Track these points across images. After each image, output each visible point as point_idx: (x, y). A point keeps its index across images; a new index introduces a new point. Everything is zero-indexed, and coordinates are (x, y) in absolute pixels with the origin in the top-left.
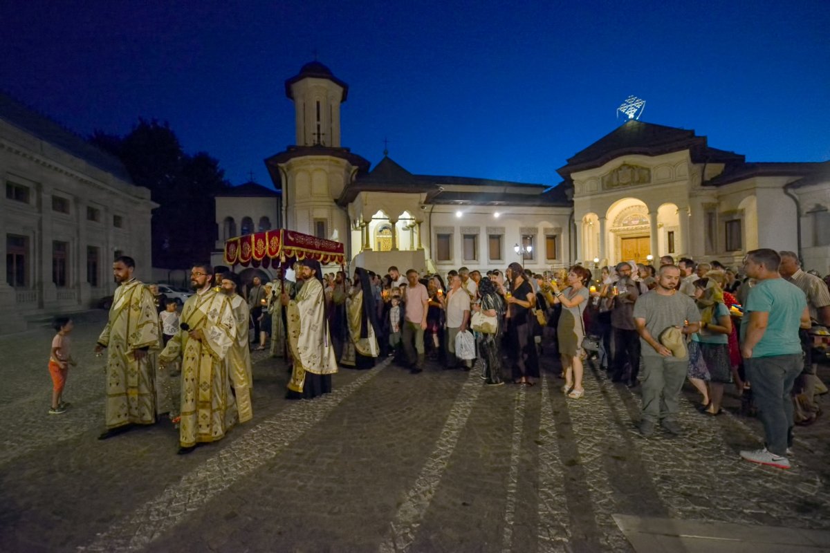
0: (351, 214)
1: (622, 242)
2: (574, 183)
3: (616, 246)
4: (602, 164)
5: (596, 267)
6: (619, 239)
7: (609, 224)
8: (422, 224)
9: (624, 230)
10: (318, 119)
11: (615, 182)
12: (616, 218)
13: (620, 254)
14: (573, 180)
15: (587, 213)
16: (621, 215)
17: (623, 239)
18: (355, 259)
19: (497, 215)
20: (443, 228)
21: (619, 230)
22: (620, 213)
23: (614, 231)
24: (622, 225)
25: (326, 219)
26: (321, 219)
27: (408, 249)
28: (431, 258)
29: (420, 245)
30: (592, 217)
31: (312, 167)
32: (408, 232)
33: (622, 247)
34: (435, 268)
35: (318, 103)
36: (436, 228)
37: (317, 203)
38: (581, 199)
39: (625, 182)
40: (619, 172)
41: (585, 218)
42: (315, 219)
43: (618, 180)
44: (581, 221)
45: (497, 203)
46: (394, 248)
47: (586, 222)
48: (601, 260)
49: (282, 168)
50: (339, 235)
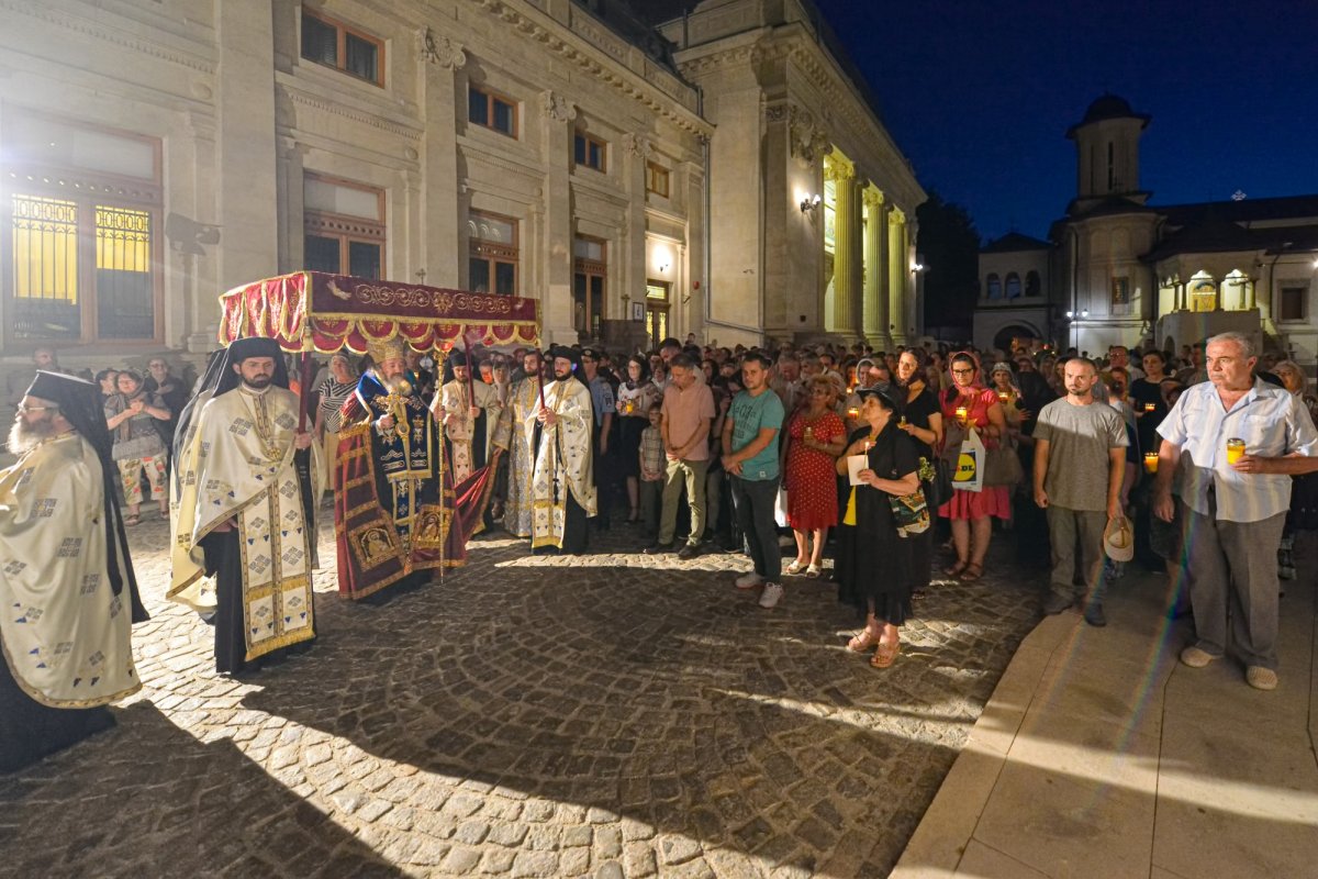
0: (1160, 271)
8: (1257, 283)
10: (1111, 162)
18: (1162, 318)
20: (1292, 281)
25: (1128, 278)
26: (1122, 278)
27: (1237, 308)
28: (1271, 317)
29: (1254, 303)
32: (1239, 288)
34: (1276, 329)
35: (1111, 145)
36: (1281, 281)
37: (1117, 263)
42: (1115, 279)
46: (1218, 308)
49: (1072, 228)
50: (1142, 292)
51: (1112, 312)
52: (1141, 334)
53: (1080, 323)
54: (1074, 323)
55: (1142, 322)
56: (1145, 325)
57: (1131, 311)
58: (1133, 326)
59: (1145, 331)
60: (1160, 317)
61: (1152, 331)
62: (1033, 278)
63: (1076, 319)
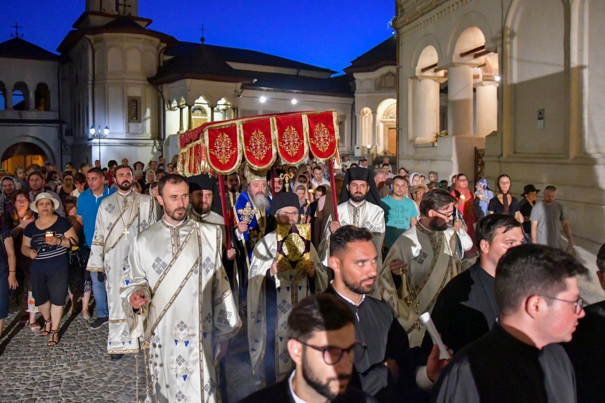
0: (165, 94)
1: (389, 132)
2: (356, 81)
3: (384, 135)
4: (375, 69)
5: (369, 152)
6: (387, 129)
7: (380, 116)
9: (390, 122)
11: (383, 85)
12: (385, 111)
13: (387, 140)
14: (355, 79)
15: (364, 107)
16: (388, 110)
17: (390, 129)
18: (168, 138)
19: (294, 102)
20: (249, 111)
21: (386, 122)
22: (388, 108)
23: (384, 122)
24: (389, 117)
25: (140, 98)
26: (135, 97)
30: (367, 110)
31: (126, 45)
33: (388, 135)
36: (243, 111)
37: (131, 81)
38: (360, 95)
39: (390, 86)
40: (387, 78)
41: (363, 111)
42: (129, 97)
43: (385, 83)
44: (359, 113)
45: (295, 91)
47: (364, 114)
48: (372, 147)
49: (89, 40)
50: (151, 113)
51: (128, 131)
52: (152, 152)
53: (102, 141)
54: (95, 141)
55: (152, 142)
56: (155, 144)
57: (144, 129)
58: (146, 145)
59: (155, 150)
60: (167, 137)
61: (161, 150)
62: (42, 91)
63: (99, 137)
